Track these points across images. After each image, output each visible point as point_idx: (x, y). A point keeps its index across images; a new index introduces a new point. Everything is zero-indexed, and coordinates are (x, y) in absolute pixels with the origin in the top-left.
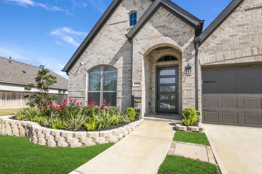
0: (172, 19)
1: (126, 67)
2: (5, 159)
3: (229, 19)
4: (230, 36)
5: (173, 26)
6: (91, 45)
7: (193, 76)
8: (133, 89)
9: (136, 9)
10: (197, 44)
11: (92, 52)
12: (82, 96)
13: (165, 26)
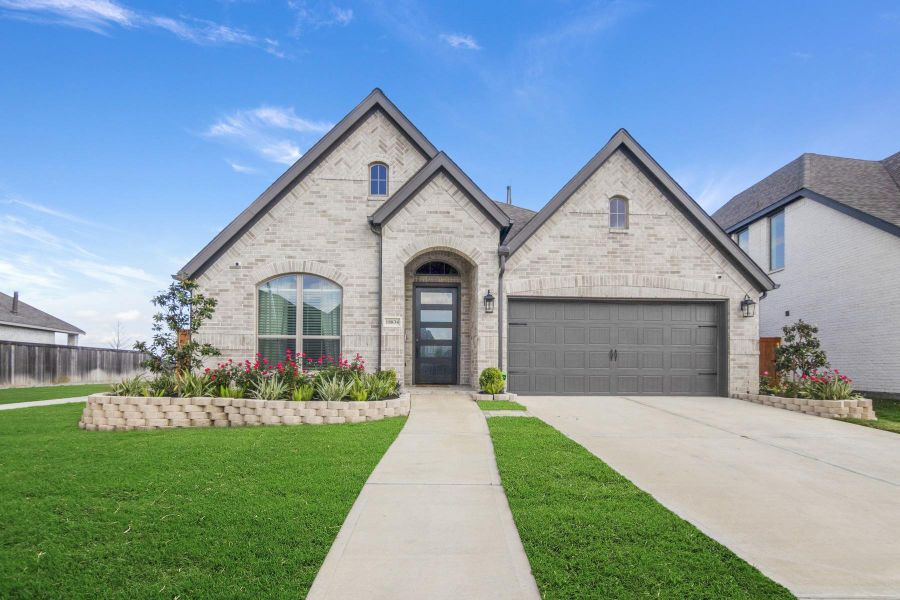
1: (365, 285)
2: (65, 501)
3: (549, 222)
4: (551, 251)
6: (266, 219)
7: (496, 312)
9: (388, 162)
10: (503, 255)
11: (268, 237)
12: (242, 347)
13: (448, 213)
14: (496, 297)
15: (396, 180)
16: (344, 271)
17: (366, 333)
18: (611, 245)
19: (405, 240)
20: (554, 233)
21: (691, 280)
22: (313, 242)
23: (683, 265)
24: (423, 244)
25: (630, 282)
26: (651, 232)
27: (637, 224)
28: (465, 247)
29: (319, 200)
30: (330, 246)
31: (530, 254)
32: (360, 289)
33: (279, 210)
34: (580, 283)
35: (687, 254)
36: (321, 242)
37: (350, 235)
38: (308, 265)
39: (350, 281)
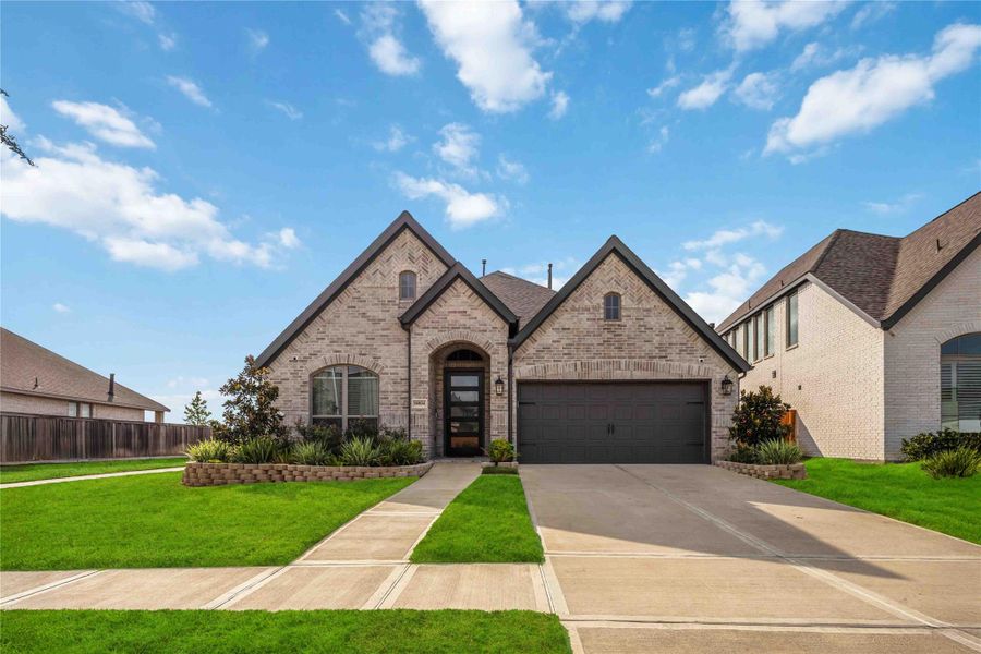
0: (477, 303)
5: (477, 314)
8: (412, 413)
9: (415, 271)
11: (320, 336)
14: (506, 382)
15: (422, 285)
16: (380, 362)
17: (399, 413)
18: (607, 335)
19: (430, 335)
20: (556, 326)
21: (677, 363)
22: (356, 339)
23: (669, 351)
24: (445, 338)
25: (623, 366)
26: (642, 323)
27: (629, 316)
28: (479, 340)
29: (360, 304)
30: (369, 342)
31: (536, 345)
32: (393, 376)
33: (328, 314)
34: (579, 367)
35: (674, 341)
36: (361, 339)
37: (385, 333)
38: (351, 358)
39: (386, 370)
